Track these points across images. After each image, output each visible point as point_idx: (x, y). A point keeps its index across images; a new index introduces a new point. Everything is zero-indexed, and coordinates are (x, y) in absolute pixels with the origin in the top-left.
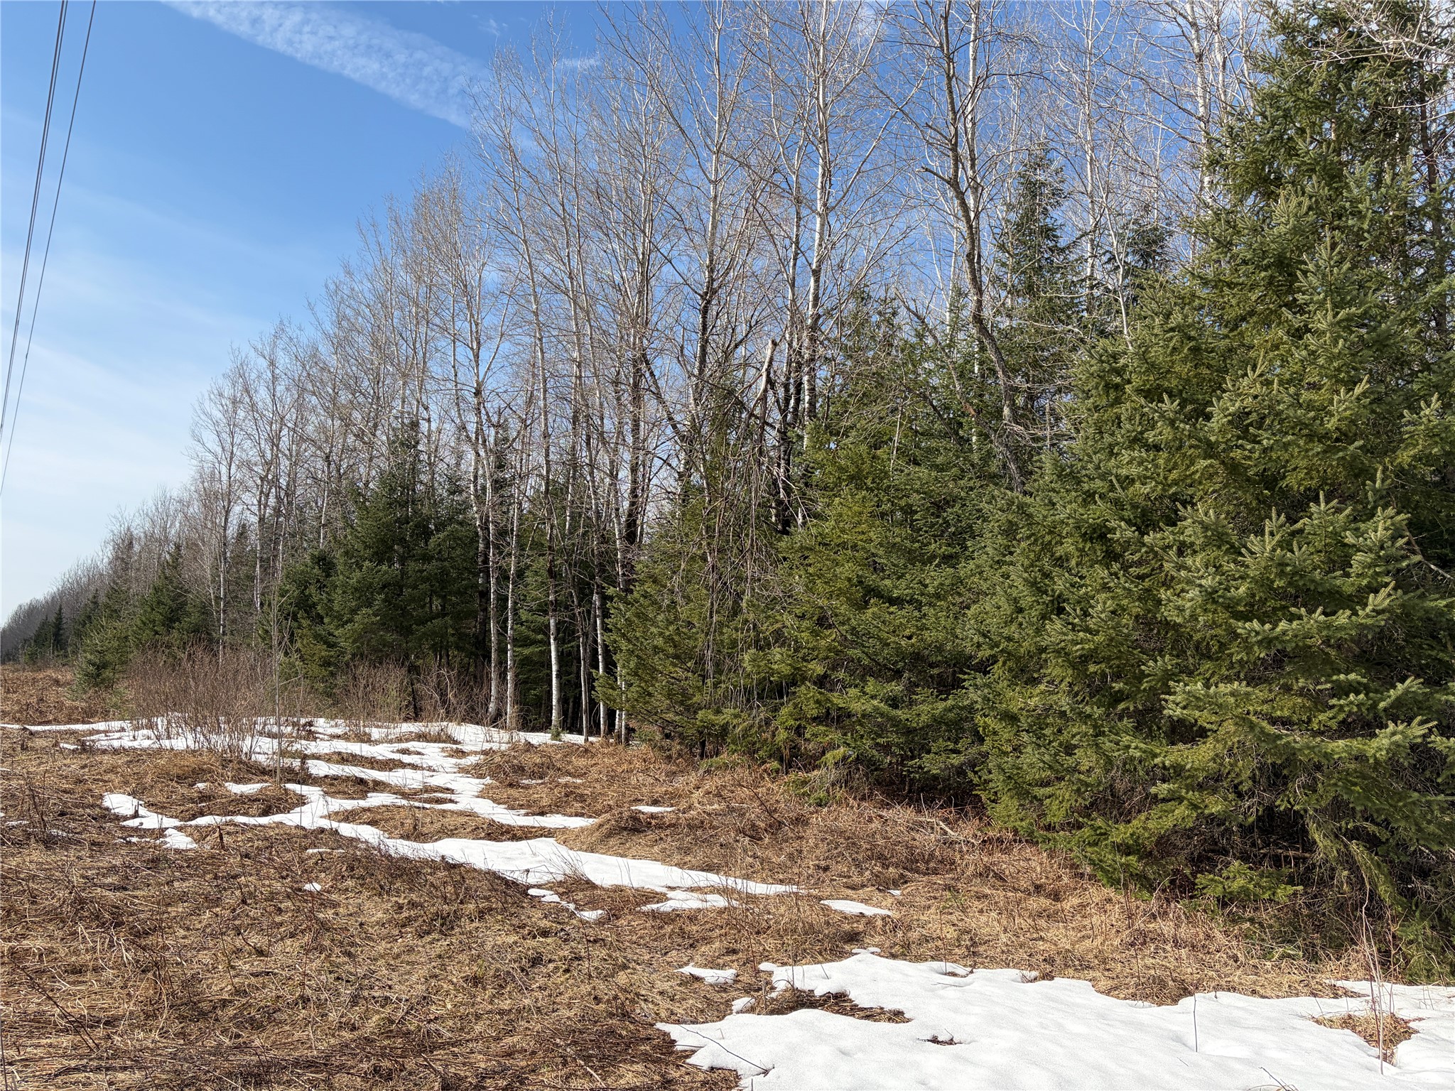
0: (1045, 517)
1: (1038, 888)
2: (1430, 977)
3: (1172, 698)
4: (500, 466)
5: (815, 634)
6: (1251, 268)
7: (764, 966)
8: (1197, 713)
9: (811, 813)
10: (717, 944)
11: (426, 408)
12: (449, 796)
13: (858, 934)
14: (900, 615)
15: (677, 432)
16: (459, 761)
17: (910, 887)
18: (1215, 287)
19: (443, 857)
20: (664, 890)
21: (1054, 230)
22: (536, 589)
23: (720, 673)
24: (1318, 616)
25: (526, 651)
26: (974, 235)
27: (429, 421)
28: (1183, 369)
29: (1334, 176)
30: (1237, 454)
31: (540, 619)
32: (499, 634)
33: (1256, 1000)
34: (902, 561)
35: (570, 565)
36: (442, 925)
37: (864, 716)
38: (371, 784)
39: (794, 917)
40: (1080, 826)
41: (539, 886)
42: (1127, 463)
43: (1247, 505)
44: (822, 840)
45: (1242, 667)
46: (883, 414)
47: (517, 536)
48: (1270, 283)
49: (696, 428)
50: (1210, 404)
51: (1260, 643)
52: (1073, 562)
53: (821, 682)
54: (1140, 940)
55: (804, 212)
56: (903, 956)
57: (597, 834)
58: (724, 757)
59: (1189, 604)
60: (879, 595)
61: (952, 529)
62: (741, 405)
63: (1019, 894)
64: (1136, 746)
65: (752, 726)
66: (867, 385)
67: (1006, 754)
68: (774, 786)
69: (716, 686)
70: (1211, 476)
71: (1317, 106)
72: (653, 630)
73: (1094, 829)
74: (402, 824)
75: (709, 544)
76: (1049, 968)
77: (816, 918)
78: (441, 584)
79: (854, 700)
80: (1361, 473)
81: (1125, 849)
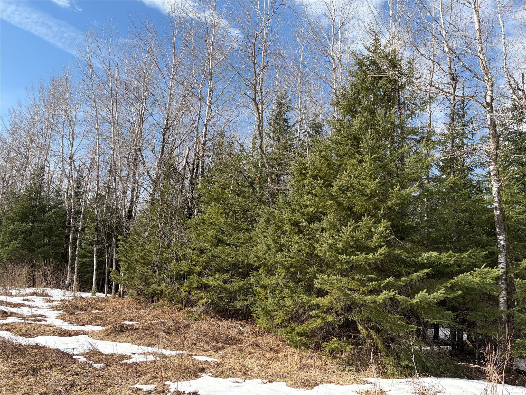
0: (279, 217)
1: (271, 349)
2: (394, 376)
3: (317, 280)
4: (78, 187)
5: (198, 256)
6: (346, 139)
7: (167, 383)
8: (325, 286)
9: (192, 323)
10: (149, 375)
11: (48, 162)
12: (43, 318)
13: (204, 369)
14: (229, 250)
15: (151, 178)
16: (50, 304)
17: (226, 350)
18: (335, 144)
19: (37, 344)
20: (131, 354)
21: (287, 120)
22: (89, 235)
23: (161, 270)
24: (363, 255)
25: (84, 260)
26: (260, 119)
27: (49, 167)
28: (325, 170)
29: (372, 112)
30: (340, 199)
31: (91, 247)
32: (72, 253)
33: (339, 386)
34: (231, 230)
35: (104, 227)
36: (33, 372)
37: (214, 287)
38: (9, 314)
39: (180, 363)
40: (286, 326)
41: (78, 355)
42: (306, 200)
43: (343, 217)
44: (195, 334)
45: (339, 271)
46: (227, 177)
47: (83, 214)
48: (352, 144)
49: (158, 177)
50: (332, 182)
51: (345, 262)
52: (288, 233)
53: (200, 274)
54: (303, 367)
55: (203, 104)
56: (220, 376)
57: (105, 333)
58: (160, 303)
59: (323, 249)
60: (223, 242)
61: (249, 220)
62: (176, 170)
63: (264, 352)
64: (305, 298)
65: (172, 291)
66: (222, 167)
67: (263, 300)
68: (179, 314)
69: (159, 275)
70: (332, 206)
71: (368, 90)
72: (136, 253)
73: (291, 327)
74: (21, 330)
75: (160, 221)
76: (272, 378)
77: (189, 363)
78: (49, 232)
79: (211, 281)
80: (377, 208)
81: (300, 334)
